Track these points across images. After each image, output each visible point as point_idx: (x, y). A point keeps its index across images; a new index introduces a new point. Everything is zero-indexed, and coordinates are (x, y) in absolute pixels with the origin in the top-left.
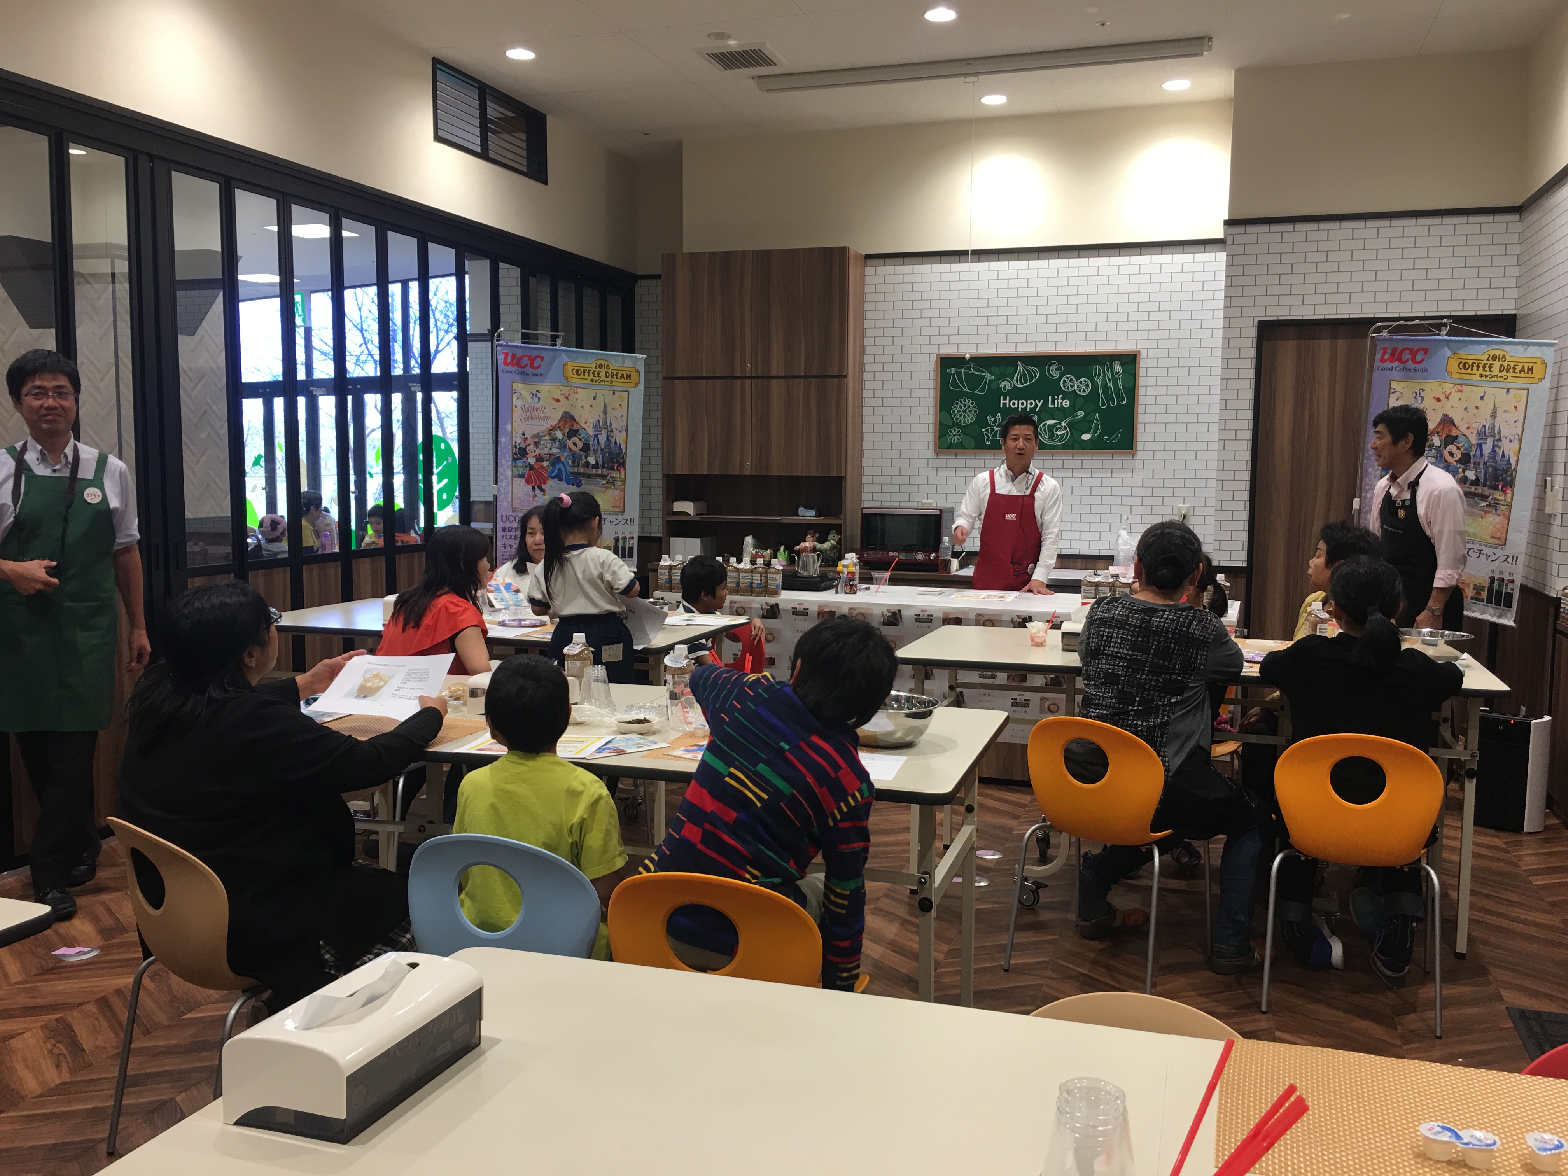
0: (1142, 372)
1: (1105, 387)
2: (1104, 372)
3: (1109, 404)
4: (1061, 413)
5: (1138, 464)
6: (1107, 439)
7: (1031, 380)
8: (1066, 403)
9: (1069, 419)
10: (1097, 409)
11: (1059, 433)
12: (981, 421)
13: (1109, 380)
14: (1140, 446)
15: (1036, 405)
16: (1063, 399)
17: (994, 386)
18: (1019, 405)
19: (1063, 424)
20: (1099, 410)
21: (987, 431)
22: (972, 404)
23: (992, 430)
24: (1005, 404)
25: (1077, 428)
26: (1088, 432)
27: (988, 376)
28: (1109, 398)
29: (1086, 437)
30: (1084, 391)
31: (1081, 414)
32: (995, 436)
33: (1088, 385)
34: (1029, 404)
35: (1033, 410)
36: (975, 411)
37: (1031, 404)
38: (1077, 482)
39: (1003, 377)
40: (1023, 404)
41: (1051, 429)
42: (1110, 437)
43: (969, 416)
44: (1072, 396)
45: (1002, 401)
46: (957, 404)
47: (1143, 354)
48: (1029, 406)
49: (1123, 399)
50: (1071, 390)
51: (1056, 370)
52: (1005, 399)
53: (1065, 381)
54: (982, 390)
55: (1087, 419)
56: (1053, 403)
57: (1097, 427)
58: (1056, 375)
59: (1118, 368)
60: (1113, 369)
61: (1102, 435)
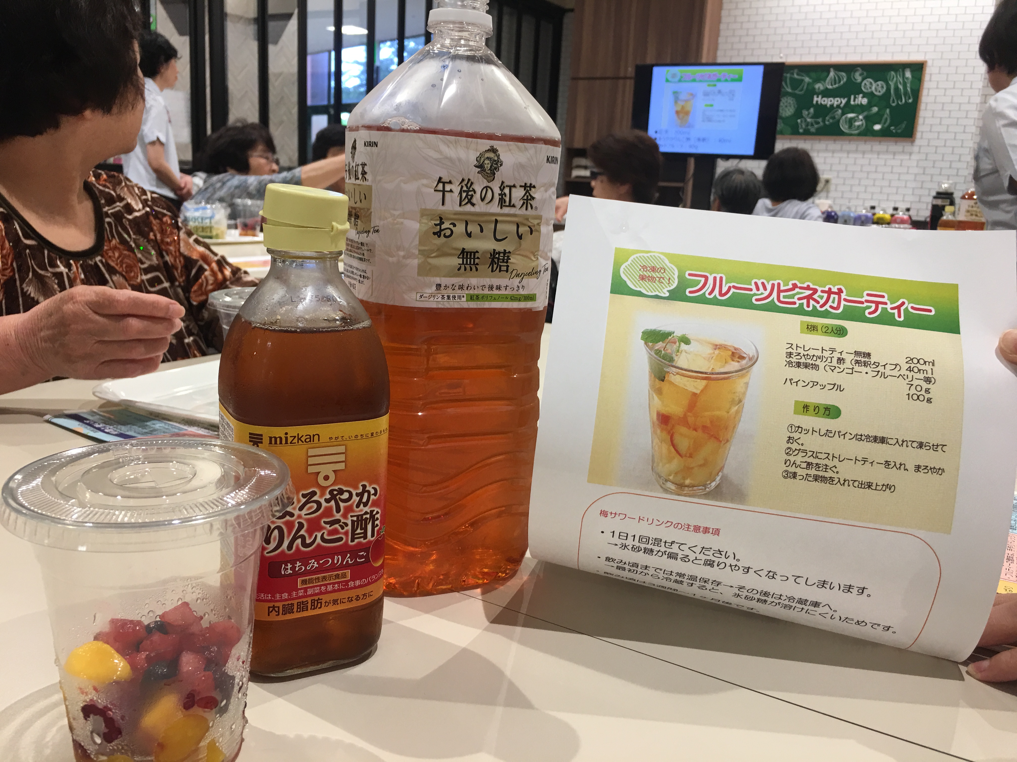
0: (927, 77)
1: (897, 89)
2: (897, 77)
3: (898, 103)
4: (860, 109)
5: (915, 149)
6: (893, 130)
7: (840, 82)
8: (865, 101)
10: (888, 106)
12: (798, 114)
13: (900, 83)
14: (918, 135)
15: (841, 102)
16: (863, 97)
17: (810, 87)
18: (828, 102)
19: (861, 117)
20: (890, 106)
21: (802, 122)
22: (793, 101)
23: (806, 121)
24: (817, 102)
25: (871, 120)
26: (878, 123)
27: (807, 80)
28: (899, 97)
29: (877, 127)
30: (880, 92)
31: (875, 109)
32: (807, 125)
33: (883, 87)
34: (835, 101)
35: (838, 106)
36: (794, 107)
37: (838, 101)
38: (866, 162)
39: (818, 81)
40: (831, 101)
41: (851, 121)
42: (895, 128)
43: (789, 110)
44: (870, 95)
45: (815, 99)
47: (930, 63)
48: (836, 103)
49: (909, 98)
50: (870, 90)
51: (860, 75)
52: (818, 97)
53: (865, 84)
54: (801, 90)
55: (880, 113)
56: (854, 101)
57: (886, 119)
58: (859, 78)
59: (908, 74)
60: (904, 75)
61: (890, 125)
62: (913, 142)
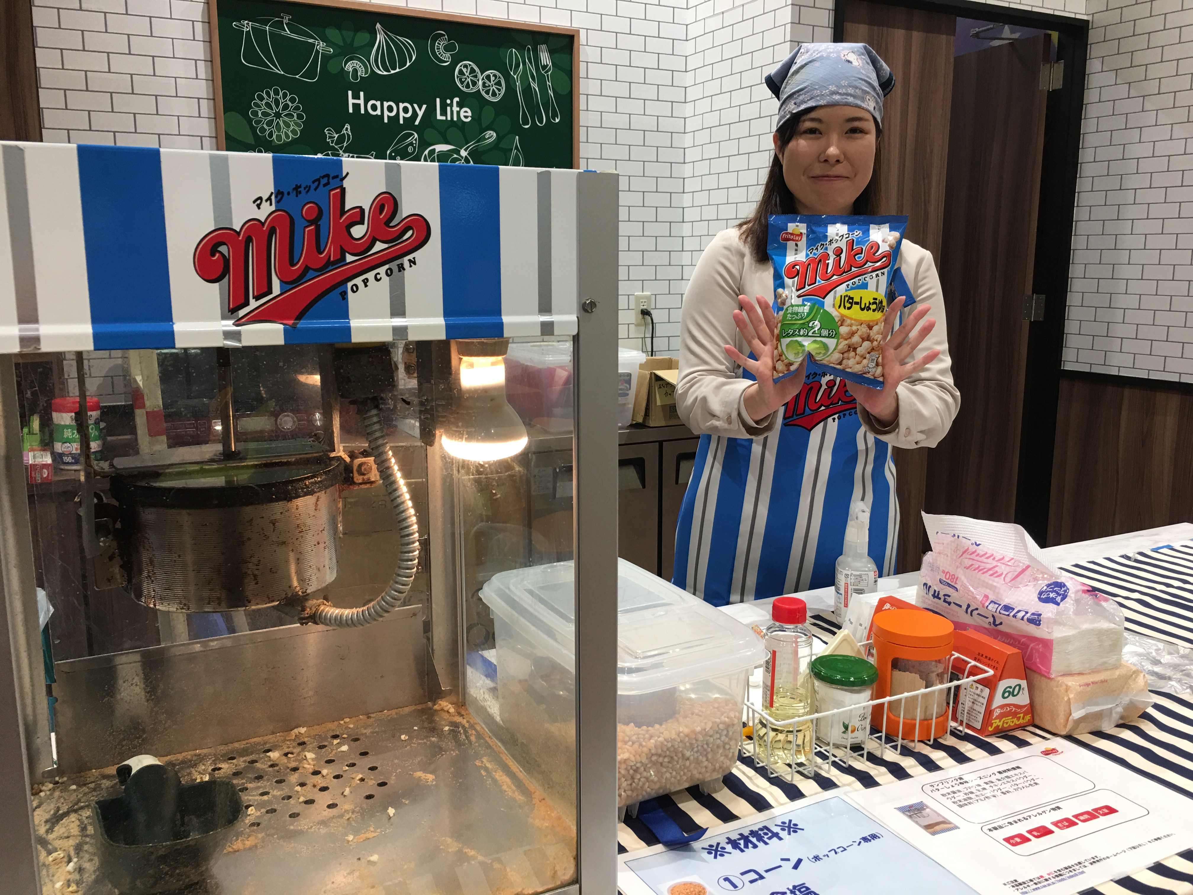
0: (582, 70)
1: (527, 90)
2: (524, 63)
3: (534, 121)
4: (457, 132)
7: (402, 63)
8: (466, 114)
10: (516, 129)
12: (312, 138)
13: (533, 78)
16: (460, 105)
17: (332, 69)
18: (384, 110)
19: (464, 153)
20: (521, 130)
22: (292, 100)
24: (356, 107)
27: (320, 46)
28: (534, 109)
30: (494, 94)
31: (491, 135)
33: (499, 83)
34: (401, 111)
36: (300, 117)
37: (406, 110)
39: (349, 52)
40: (390, 109)
43: (287, 125)
44: (475, 101)
45: (351, 101)
46: (261, 98)
47: (583, 37)
48: (402, 114)
49: (555, 116)
50: (472, 90)
51: (447, 49)
52: (356, 96)
53: (461, 72)
54: (310, 74)
55: (501, 145)
56: (444, 112)
58: (447, 58)
59: (545, 58)
60: (537, 59)
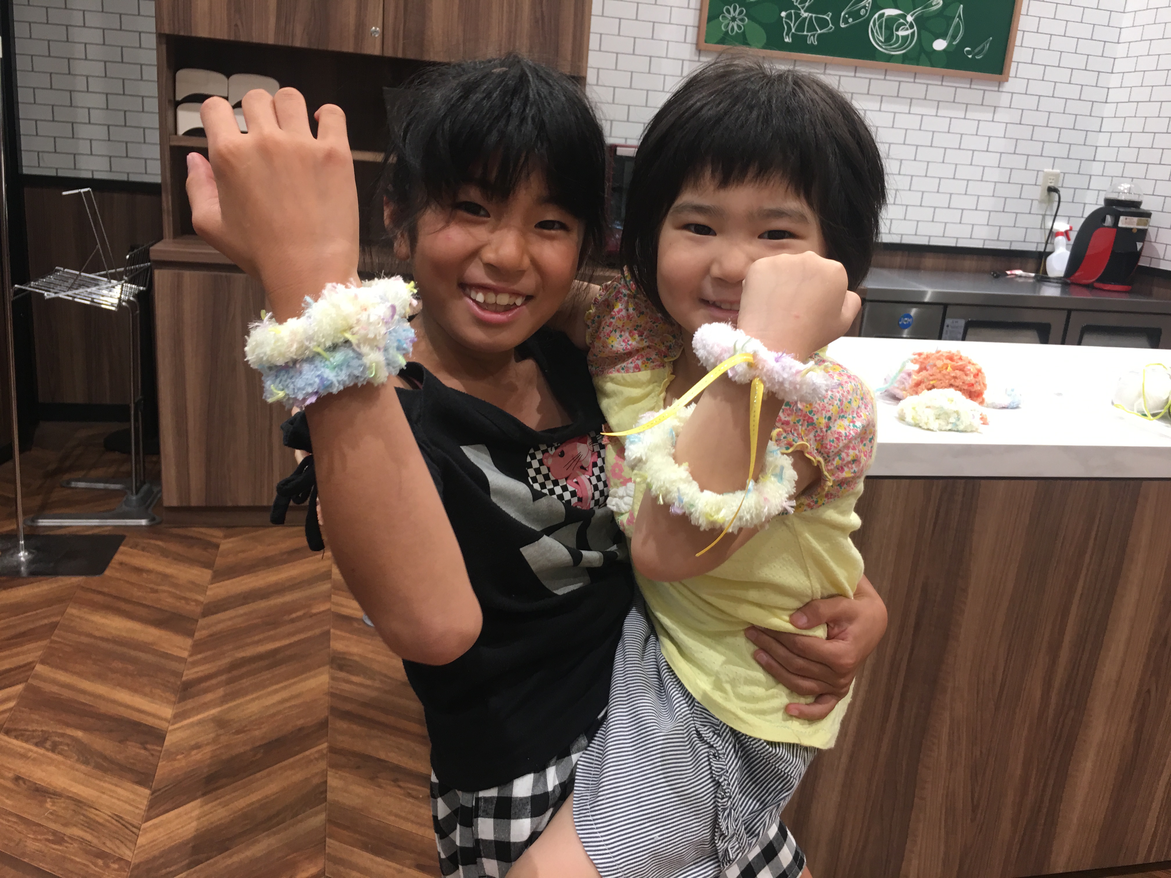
5: (1004, 99)
6: (969, 52)
9: (919, 11)
11: (901, 33)
14: (1013, 68)
19: (910, 18)
21: (789, 16)
23: (798, 16)
25: (928, 27)
26: (943, 36)
29: (940, 45)
31: (938, 3)
32: (800, 28)
38: (913, 122)
41: (891, 25)
42: (973, 49)
55: (945, 13)
57: (957, 27)
61: (963, 43)
62: (1000, 84)
